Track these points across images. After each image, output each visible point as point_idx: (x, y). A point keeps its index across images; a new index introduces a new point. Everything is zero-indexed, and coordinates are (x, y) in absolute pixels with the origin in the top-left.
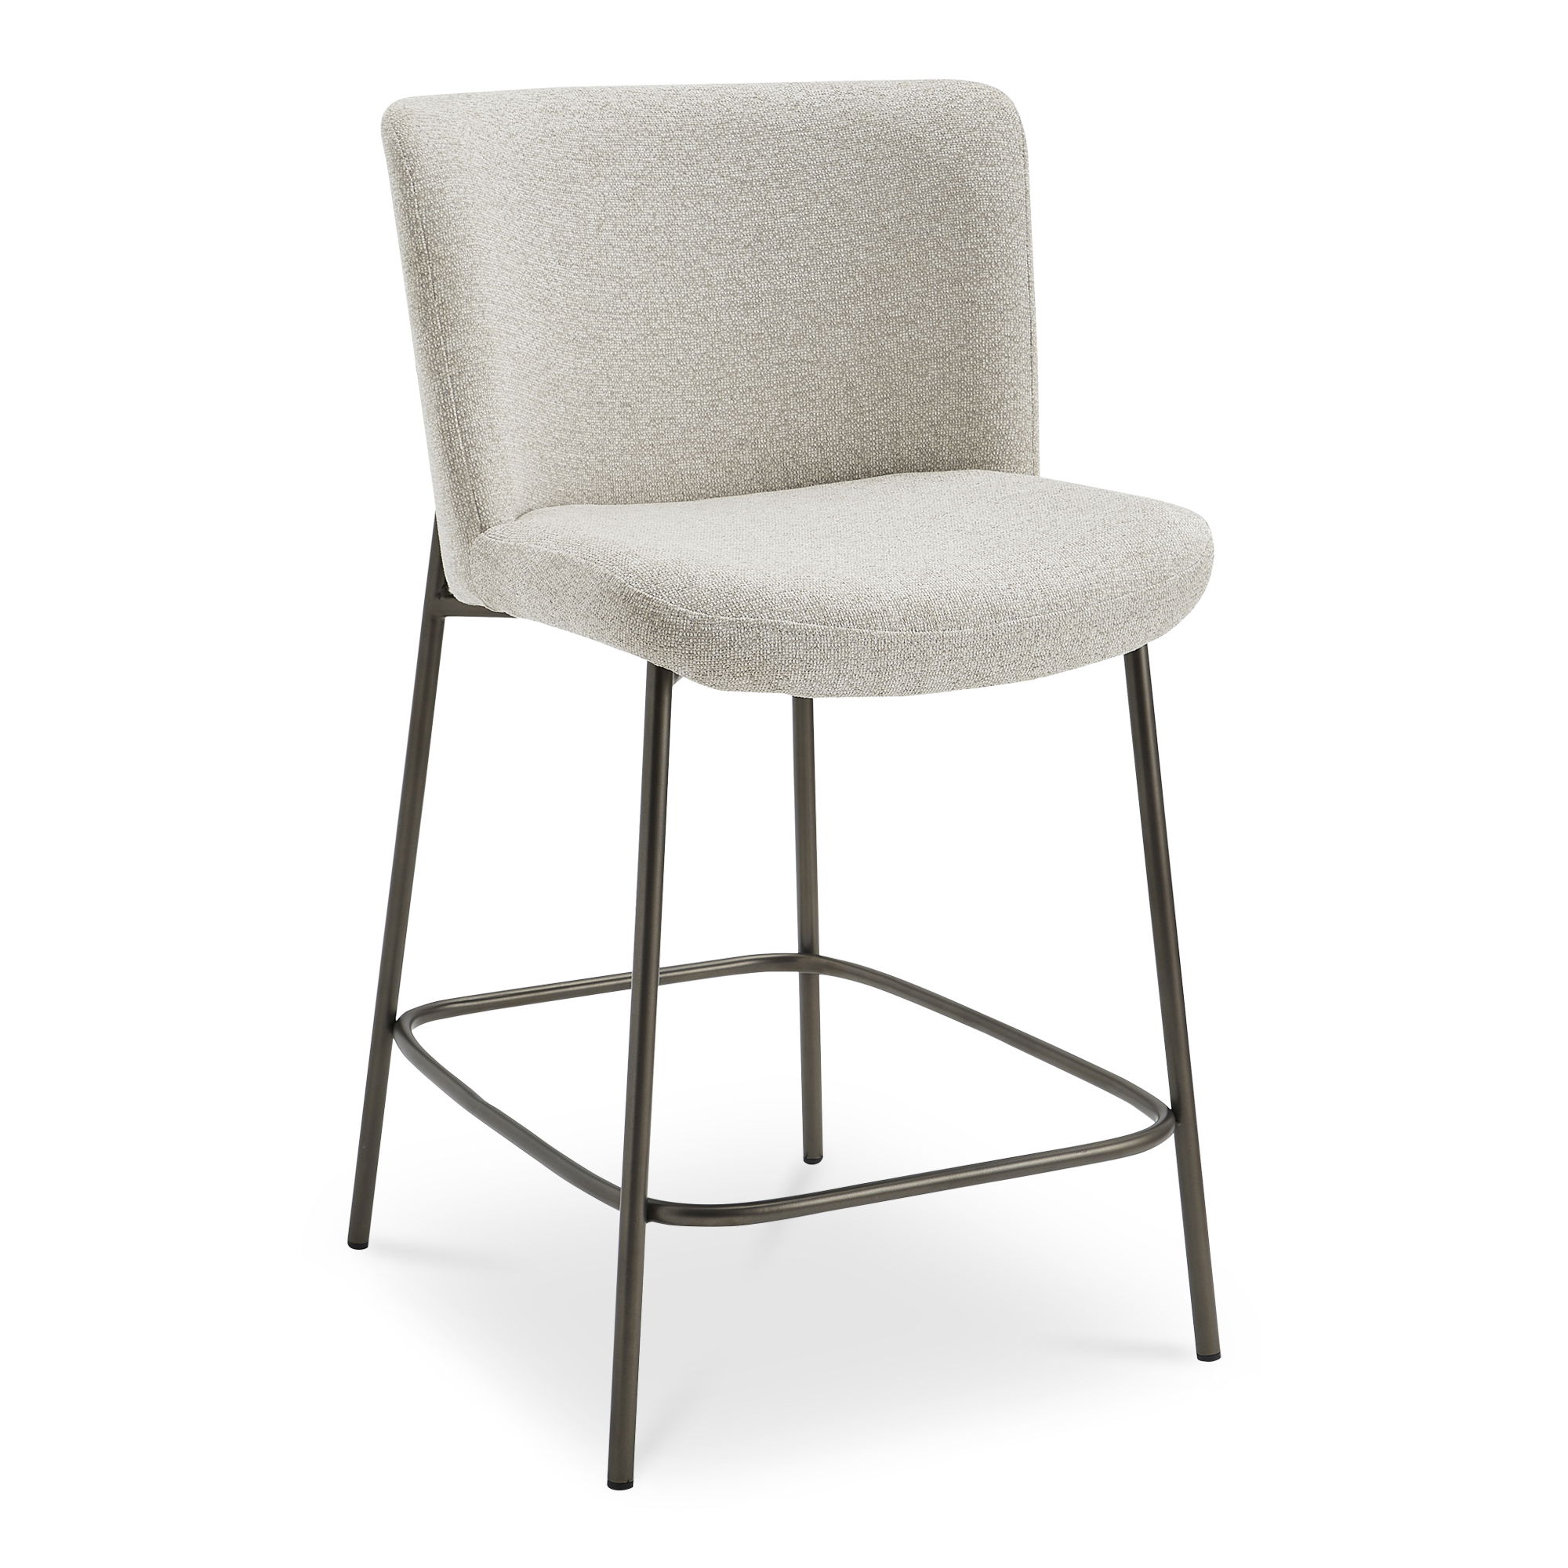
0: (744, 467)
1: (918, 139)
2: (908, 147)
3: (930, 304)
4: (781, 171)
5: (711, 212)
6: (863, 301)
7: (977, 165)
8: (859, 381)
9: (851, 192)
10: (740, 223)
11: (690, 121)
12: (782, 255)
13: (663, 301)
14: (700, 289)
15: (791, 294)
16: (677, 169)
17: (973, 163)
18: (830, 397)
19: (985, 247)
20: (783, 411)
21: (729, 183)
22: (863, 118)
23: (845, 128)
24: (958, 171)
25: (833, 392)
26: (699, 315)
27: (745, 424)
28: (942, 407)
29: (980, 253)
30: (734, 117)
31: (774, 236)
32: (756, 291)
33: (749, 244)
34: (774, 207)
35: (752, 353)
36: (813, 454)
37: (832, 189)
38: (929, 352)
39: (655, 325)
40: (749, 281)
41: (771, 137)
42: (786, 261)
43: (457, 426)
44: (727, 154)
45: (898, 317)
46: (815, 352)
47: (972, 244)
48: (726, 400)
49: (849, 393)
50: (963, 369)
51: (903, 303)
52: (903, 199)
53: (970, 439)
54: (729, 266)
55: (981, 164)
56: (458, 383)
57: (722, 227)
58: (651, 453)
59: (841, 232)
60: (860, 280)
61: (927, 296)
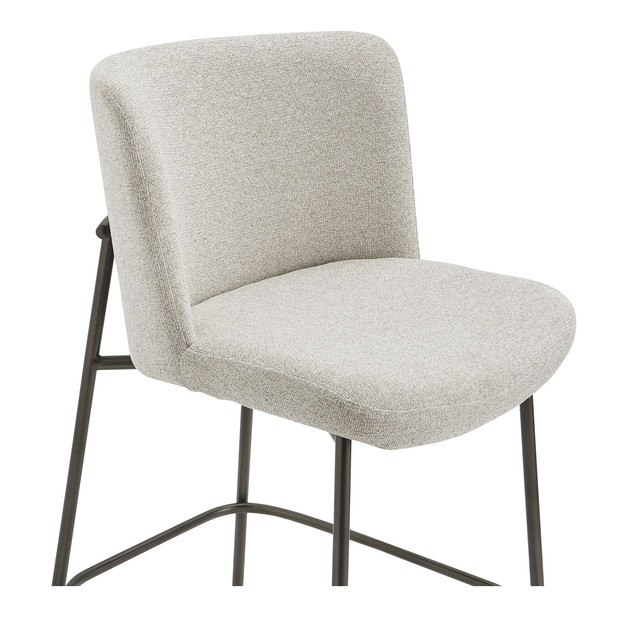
0: (258, 264)
1: (345, 69)
2: (339, 74)
3: (359, 164)
4: (268, 90)
5: (233, 118)
6: (319, 164)
7: (381, 84)
8: (318, 209)
9: (308, 101)
10: (249, 123)
11: (215, 63)
12: (273, 140)
13: (216, 174)
14: (232, 164)
15: (279, 162)
16: (213, 93)
17: (379, 83)
18: (302, 219)
19: (390, 131)
20: (277, 230)
21: (240, 99)
22: (310, 57)
23: (300, 63)
24: (371, 87)
25: (304, 216)
26: (233, 179)
27: (258, 239)
28: (367, 222)
29: (387, 135)
30: (238, 59)
31: (268, 129)
32: (261, 162)
33: (255, 134)
34: (266, 112)
35: (260, 198)
36: (293, 251)
37: (297, 99)
38: (359, 191)
39: (213, 189)
40: (257, 156)
41: (260, 70)
42: (275, 143)
43: (169, 284)
44: (237, 82)
45: (340, 172)
46: (293, 195)
47: (382, 129)
48: (249, 227)
49: (313, 216)
50: (380, 200)
51: (343, 164)
52: (339, 104)
53: (385, 239)
54: (246, 149)
55: (383, 83)
56: (167, 257)
57: (240, 126)
58: (216, 264)
59: (304, 124)
60: (317, 152)
61: (357, 160)
